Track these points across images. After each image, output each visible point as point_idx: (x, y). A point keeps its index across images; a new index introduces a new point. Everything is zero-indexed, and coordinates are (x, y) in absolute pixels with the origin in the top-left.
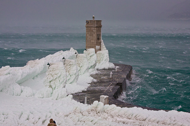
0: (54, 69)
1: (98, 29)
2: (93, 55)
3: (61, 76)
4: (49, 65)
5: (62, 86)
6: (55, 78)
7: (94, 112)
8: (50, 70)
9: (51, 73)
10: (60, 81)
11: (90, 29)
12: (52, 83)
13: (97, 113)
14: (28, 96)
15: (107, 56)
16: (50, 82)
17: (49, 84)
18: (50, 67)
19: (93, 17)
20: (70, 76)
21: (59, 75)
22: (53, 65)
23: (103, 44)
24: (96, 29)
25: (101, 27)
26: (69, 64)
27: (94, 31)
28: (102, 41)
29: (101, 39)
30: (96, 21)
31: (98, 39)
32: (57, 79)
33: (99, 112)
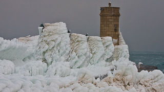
0: (51, 34)
1: (115, 18)
2: (110, 45)
3: (62, 43)
4: (42, 27)
5: (63, 58)
6: (52, 46)
7: (120, 84)
8: (44, 34)
9: (45, 39)
10: (59, 52)
11: (105, 18)
12: (47, 56)
13: (125, 86)
14: (6, 73)
15: (126, 52)
16: (44, 53)
17: (41, 57)
18: (44, 30)
19: (110, 4)
20: (78, 57)
21: (58, 42)
22: (48, 27)
23: (121, 37)
24: (112, 17)
25: (119, 15)
26: (77, 40)
27: (110, 20)
28: (120, 33)
29: (119, 31)
30: (113, 8)
31: (116, 30)
32: (55, 49)
33: (128, 84)
